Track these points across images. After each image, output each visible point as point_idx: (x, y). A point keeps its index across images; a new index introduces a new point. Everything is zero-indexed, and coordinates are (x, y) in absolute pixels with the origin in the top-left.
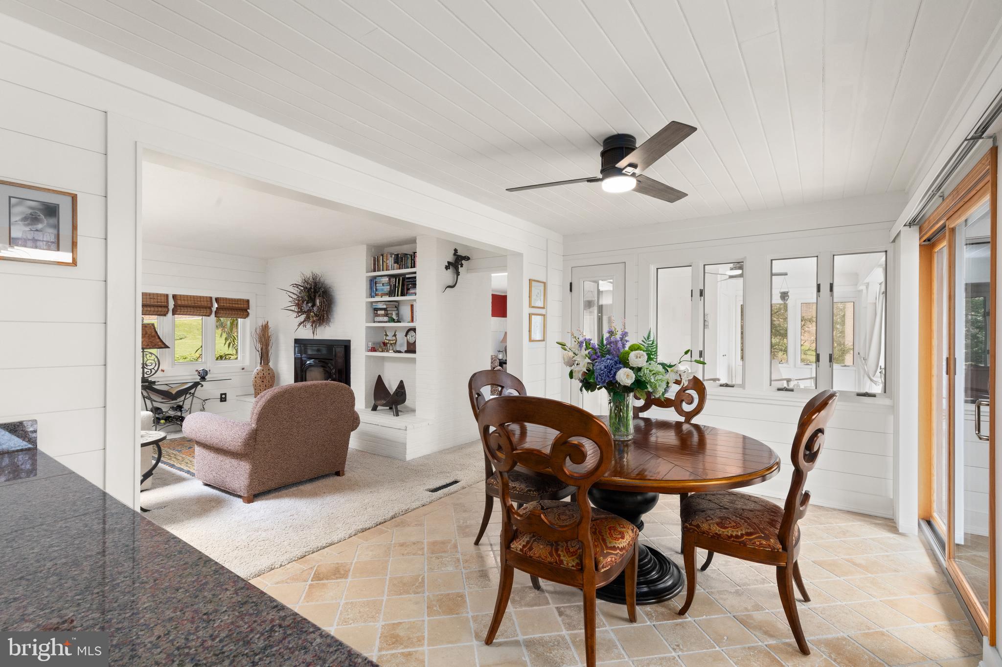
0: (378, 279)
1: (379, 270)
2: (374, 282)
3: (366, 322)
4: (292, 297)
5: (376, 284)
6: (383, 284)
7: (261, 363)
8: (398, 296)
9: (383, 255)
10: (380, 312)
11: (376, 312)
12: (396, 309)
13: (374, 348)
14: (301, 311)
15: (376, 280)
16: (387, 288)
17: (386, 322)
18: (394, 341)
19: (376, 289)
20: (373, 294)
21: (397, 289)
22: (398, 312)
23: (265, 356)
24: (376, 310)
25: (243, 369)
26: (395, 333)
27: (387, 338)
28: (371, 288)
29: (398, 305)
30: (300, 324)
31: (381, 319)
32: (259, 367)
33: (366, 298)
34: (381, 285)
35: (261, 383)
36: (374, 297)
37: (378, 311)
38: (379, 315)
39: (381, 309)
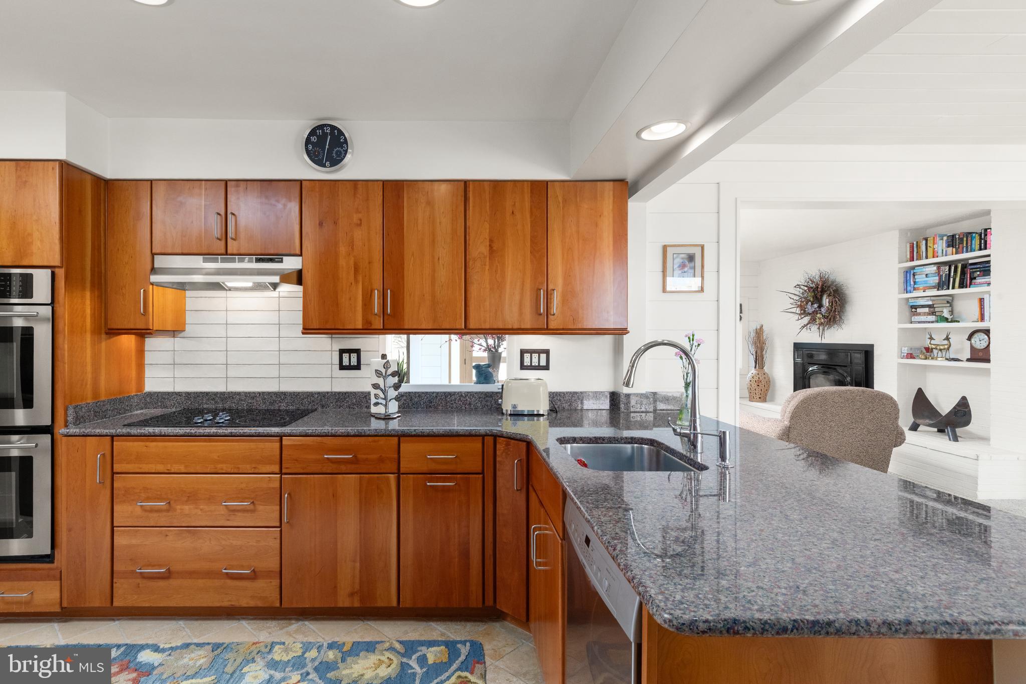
0: (917, 270)
1: (919, 258)
2: (912, 273)
3: (900, 322)
4: (793, 299)
5: (914, 275)
6: (927, 275)
7: (755, 367)
8: (953, 288)
9: (926, 240)
10: (919, 310)
11: (913, 310)
12: (949, 305)
13: (911, 354)
14: (804, 313)
15: (915, 271)
16: (935, 280)
17: (932, 322)
18: (946, 347)
19: (915, 283)
20: (909, 288)
21: (952, 279)
22: (952, 309)
23: (759, 360)
24: (915, 307)
26: (947, 336)
27: (933, 342)
28: (906, 281)
29: (952, 300)
30: (803, 327)
31: (923, 318)
32: (753, 371)
33: (899, 293)
34: (924, 276)
35: (756, 387)
36: (910, 292)
37: (918, 309)
38: (919, 314)
39: (923, 306)
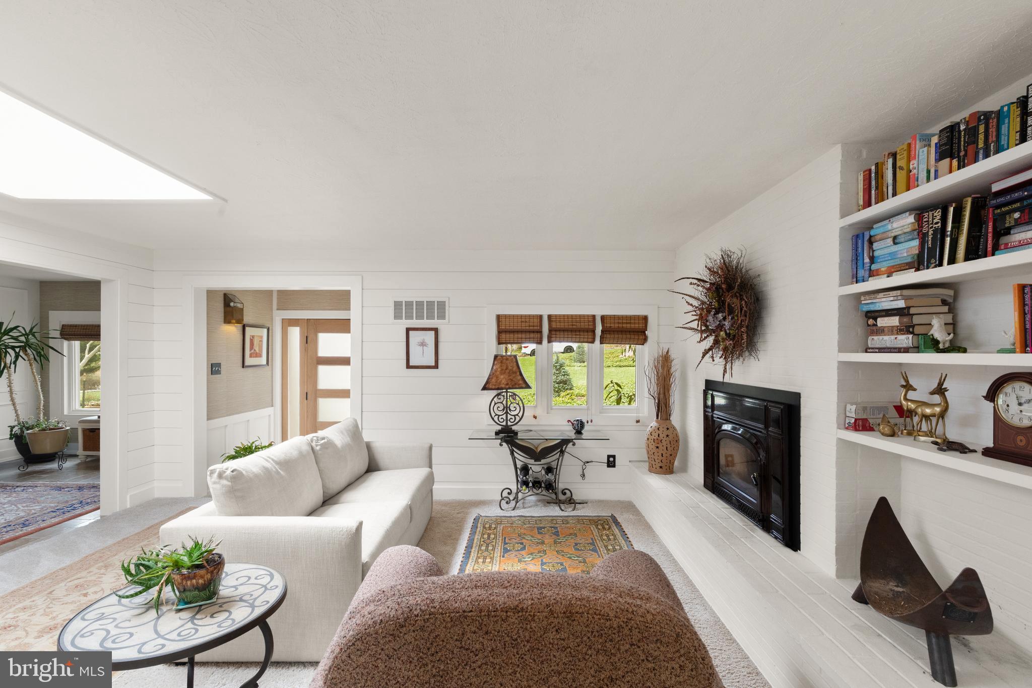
0: (877, 230)
1: (881, 198)
2: (867, 237)
3: (842, 349)
4: (691, 305)
5: (871, 243)
6: (895, 238)
7: (657, 418)
8: (952, 261)
9: (894, 155)
10: (882, 322)
11: (871, 322)
12: (945, 309)
13: (865, 421)
14: (706, 331)
15: (873, 233)
16: (912, 248)
17: (906, 350)
18: (938, 410)
19: (872, 259)
20: (861, 273)
21: (948, 240)
22: (954, 318)
23: (663, 407)
24: (873, 315)
25: (638, 422)
26: (941, 384)
27: (911, 395)
28: (856, 258)
29: (956, 297)
30: (706, 353)
31: (887, 340)
32: (654, 424)
33: (842, 284)
34: (890, 241)
35: (655, 450)
36: (863, 281)
37: (879, 319)
38: (881, 331)
39: (888, 313)
